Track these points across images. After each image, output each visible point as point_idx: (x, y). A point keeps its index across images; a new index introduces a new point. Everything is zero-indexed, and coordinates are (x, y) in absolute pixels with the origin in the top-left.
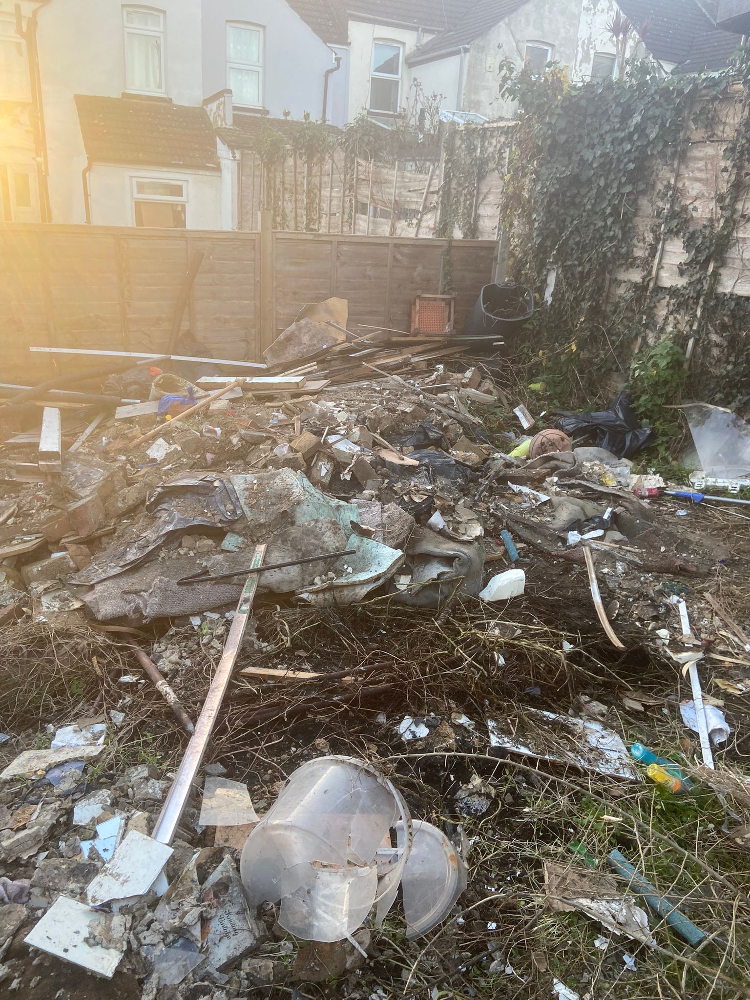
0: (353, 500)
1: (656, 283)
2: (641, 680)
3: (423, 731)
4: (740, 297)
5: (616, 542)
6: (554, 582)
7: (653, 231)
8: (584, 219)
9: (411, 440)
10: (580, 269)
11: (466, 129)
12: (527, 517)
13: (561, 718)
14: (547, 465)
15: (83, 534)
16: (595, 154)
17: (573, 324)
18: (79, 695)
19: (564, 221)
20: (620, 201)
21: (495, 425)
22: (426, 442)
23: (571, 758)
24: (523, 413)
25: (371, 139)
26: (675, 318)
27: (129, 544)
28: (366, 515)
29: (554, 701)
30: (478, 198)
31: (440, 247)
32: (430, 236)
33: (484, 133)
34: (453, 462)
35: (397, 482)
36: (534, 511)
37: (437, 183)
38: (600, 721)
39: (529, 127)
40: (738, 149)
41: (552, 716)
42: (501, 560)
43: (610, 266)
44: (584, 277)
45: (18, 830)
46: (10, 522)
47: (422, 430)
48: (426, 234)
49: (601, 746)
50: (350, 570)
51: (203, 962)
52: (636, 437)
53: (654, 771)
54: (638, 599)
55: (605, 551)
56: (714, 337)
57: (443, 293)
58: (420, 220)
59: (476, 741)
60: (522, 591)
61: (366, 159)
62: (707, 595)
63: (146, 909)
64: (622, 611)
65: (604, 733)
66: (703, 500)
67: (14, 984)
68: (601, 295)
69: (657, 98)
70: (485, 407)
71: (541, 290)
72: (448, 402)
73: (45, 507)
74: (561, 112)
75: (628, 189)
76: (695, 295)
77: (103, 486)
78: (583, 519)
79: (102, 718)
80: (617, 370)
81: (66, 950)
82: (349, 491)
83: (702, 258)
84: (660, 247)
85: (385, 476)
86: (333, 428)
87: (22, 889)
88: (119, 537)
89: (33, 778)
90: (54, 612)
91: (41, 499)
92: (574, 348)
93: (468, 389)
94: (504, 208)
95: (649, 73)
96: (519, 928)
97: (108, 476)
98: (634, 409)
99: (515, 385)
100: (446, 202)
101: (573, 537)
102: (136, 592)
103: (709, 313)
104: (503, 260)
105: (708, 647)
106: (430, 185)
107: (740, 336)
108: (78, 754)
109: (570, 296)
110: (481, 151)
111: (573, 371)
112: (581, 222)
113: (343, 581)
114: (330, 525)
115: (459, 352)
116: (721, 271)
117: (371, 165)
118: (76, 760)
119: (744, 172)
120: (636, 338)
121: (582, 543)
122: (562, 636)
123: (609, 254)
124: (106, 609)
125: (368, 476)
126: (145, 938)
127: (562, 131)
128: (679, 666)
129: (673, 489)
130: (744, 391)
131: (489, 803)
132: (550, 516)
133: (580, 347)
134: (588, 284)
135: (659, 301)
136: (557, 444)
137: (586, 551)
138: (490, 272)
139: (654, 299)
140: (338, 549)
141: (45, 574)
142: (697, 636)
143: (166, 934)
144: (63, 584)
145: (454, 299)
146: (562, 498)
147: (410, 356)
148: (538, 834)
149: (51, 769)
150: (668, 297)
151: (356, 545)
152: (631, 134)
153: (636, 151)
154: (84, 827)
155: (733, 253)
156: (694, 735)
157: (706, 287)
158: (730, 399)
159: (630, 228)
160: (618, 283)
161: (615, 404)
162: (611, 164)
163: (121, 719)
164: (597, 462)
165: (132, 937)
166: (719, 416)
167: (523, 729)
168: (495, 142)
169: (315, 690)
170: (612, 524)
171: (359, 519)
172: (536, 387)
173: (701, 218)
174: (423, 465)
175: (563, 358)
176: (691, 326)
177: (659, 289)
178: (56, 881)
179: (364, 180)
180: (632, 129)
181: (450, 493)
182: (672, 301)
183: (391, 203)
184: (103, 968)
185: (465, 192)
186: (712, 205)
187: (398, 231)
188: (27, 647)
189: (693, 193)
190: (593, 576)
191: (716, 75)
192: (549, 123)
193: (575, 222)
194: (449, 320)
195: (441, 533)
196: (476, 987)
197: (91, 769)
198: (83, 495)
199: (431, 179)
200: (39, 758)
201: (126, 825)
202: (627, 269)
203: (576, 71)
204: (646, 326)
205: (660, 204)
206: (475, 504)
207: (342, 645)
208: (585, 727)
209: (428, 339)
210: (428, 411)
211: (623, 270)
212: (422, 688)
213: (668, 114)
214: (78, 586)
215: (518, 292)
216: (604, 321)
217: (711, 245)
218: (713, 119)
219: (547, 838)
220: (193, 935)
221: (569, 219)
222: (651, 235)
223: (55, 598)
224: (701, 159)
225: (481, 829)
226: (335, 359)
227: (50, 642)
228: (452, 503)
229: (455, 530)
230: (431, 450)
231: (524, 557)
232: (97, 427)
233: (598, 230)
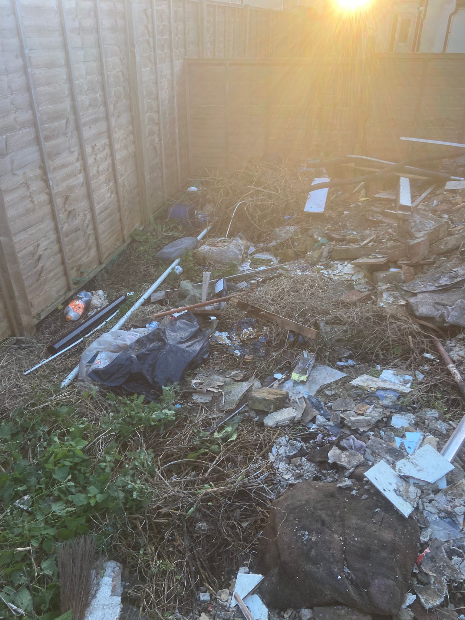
15: (414, 260)
18: (397, 355)
27: (443, 273)
45: (359, 414)
46: (370, 244)
51: (461, 539)
63: (431, 492)
67: (354, 492)
73: (391, 240)
77: (432, 233)
79: (410, 373)
81: (385, 490)
87: (362, 447)
88: (436, 268)
89: (369, 390)
90: (389, 303)
91: (390, 234)
97: (437, 227)
102: (444, 305)
108: (396, 388)
118: (394, 390)
124: (423, 310)
126: (427, 507)
141: (387, 280)
143: (440, 511)
144: (397, 288)
149: (379, 389)
154: (397, 429)
163: (422, 378)
165: (420, 502)
178: (380, 451)
184: (403, 510)
188: (374, 319)
197: (402, 399)
198: (418, 236)
200: (373, 381)
201: (423, 439)
214: (407, 291)
220: (458, 521)
223: (391, 295)
227: (386, 319)
232: (430, 194)
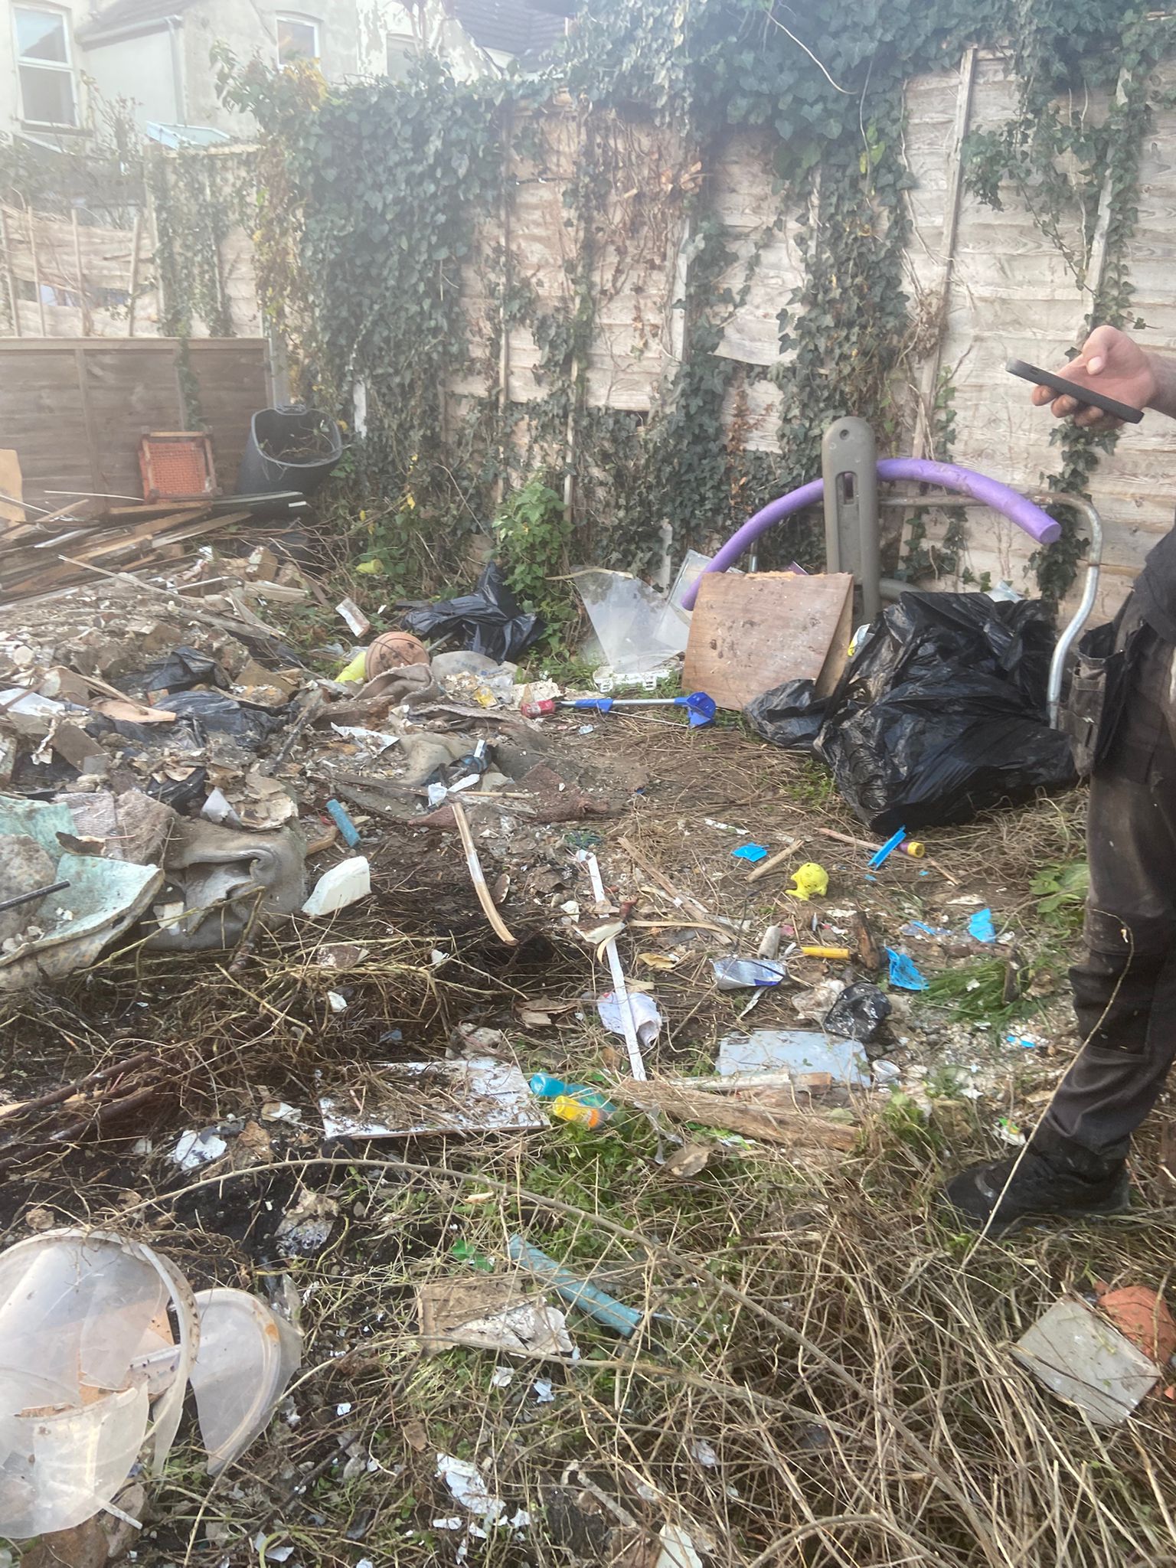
0: (59, 797)
1: (507, 397)
2: (545, 980)
3: (216, 1147)
4: (618, 412)
5: (498, 788)
6: (417, 864)
7: (490, 319)
8: (389, 303)
9: (161, 679)
10: (397, 380)
11: (181, 156)
12: (365, 773)
13: (434, 1067)
14: (390, 689)
16: (384, 199)
17: (404, 468)
19: (360, 305)
20: (436, 274)
21: (308, 637)
22: (187, 679)
23: (448, 1121)
24: (351, 611)
25: (22, 172)
26: (542, 448)
28: (88, 818)
29: (423, 1044)
30: (221, 269)
31: (170, 351)
32: (155, 335)
33: (213, 164)
34: (236, 706)
35: (138, 752)
36: (375, 763)
37: (151, 244)
38: (491, 1055)
39: (275, 155)
40: (582, 191)
41: (421, 1066)
42: (334, 847)
43: (441, 375)
44: (407, 391)
47: (177, 660)
48: (148, 333)
49: (493, 1092)
50: (68, 915)
52: (517, 628)
53: (562, 1106)
54: (534, 866)
55: (484, 805)
56: (596, 472)
57: (190, 428)
58: (131, 310)
59: (304, 1137)
60: (368, 890)
61: (18, 205)
62: (622, 840)
64: (514, 888)
65: (496, 1071)
66: (612, 707)
68: (436, 419)
69: (459, 112)
70: (291, 608)
71: (347, 414)
72: (222, 607)
74: (321, 132)
75: (443, 254)
76: (561, 412)
78: (448, 761)
80: (479, 531)
82: (53, 781)
83: (560, 357)
84: (503, 342)
85: (115, 746)
86: (8, 678)
92: (411, 502)
93: (259, 582)
94: (262, 285)
95: (442, 73)
96: (385, 1397)
98: (510, 588)
99: (334, 568)
100: (170, 276)
101: (436, 793)
103: (584, 436)
104: (280, 368)
105: (630, 913)
106: (138, 249)
107: (627, 468)
109: (392, 422)
110: (213, 193)
111: (418, 539)
112: (386, 306)
113: (56, 937)
114: (16, 847)
115: (236, 524)
116: (589, 375)
117: (29, 217)
119: (594, 226)
120: (496, 482)
121: (449, 799)
122: (429, 944)
123: (435, 356)
125: (85, 751)
127: (329, 163)
128: (591, 949)
129: (574, 696)
130: (644, 546)
131: (330, 1226)
132: (401, 766)
133: (421, 501)
134: (413, 403)
135: (516, 424)
136: (404, 653)
137: (457, 809)
138: (264, 389)
139: (510, 422)
140: (39, 884)
142: (613, 903)
145: (210, 437)
146: (415, 737)
147: (149, 537)
148: (405, 1249)
150: (527, 417)
151: (73, 871)
152: (432, 168)
153: (443, 194)
155: (599, 348)
156: (618, 1040)
157: (573, 399)
158: (630, 558)
159: (458, 314)
160: (458, 398)
161: (482, 584)
162: (412, 215)
164: (466, 673)
166: (620, 584)
167: (374, 1097)
168: (232, 179)
169: (14, 1132)
170: (489, 763)
171: (73, 827)
172: (368, 567)
173: (550, 297)
174: (182, 718)
175: (399, 519)
176: (564, 458)
177: (513, 405)
179: (21, 242)
180: (431, 161)
181: (234, 757)
182: (534, 423)
183: (75, 280)
185: (198, 258)
186: (561, 276)
187: (98, 327)
189: (534, 259)
190: (469, 845)
191: (535, 77)
192: (306, 149)
193: (376, 307)
194: (208, 473)
195: (227, 823)
196: (327, 1509)
199: (139, 237)
202: (465, 378)
203: (363, 63)
204: (506, 462)
205: (492, 277)
206: (279, 767)
207: (64, 1044)
208: (469, 1070)
209: (175, 506)
210: (185, 627)
211: (459, 379)
212: (209, 1080)
213: (479, 137)
215: (310, 420)
216: (447, 458)
217: (569, 337)
218: (541, 145)
219: (418, 1252)
221: (366, 302)
222: (488, 325)
224: (536, 207)
225: (320, 1270)
226: (11, 555)
228: (240, 773)
229: (250, 814)
230: (199, 691)
231: (368, 836)
233: (412, 318)
